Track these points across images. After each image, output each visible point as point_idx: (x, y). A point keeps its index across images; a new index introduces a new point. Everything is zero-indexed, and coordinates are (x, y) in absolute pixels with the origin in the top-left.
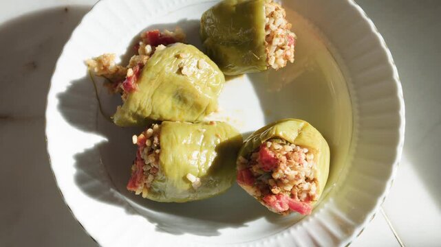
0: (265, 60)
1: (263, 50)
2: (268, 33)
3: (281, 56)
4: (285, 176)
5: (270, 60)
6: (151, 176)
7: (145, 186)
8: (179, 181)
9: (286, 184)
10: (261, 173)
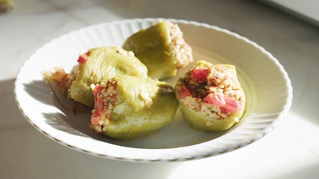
1: (172, 48)
3: (184, 53)
4: (217, 76)
5: (177, 55)
6: (110, 104)
7: (106, 116)
8: (135, 98)
9: (219, 84)
10: (198, 85)
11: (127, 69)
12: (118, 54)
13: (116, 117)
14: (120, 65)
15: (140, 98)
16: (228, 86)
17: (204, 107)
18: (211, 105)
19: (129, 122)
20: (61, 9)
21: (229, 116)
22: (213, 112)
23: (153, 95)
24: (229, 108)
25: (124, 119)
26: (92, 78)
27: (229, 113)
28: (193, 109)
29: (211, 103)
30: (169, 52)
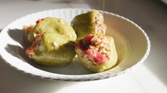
0: (93, 29)
1: (93, 25)
2: (96, 20)
3: (100, 29)
4: (96, 40)
5: (95, 29)
6: (38, 45)
7: (34, 51)
8: (49, 44)
9: (97, 45)
10: (86, 44)
11: (61, 31)
12: (59, 22)
13: (38, 52)
14: (57, 28)
15: (53, 44)
16: (103, 48)
17: (85, 56)
18: (88, 56)
19: (44, 56)
20: (67, 2)
21: (99, 64)
22: (89, 60)
23: (61, 44)
24: (99, 59)
25: (42, 54)
26: (39, 32)
27: (99, 63)
28: (81, 56)
29: (88, 54)
30: (91, 27)
